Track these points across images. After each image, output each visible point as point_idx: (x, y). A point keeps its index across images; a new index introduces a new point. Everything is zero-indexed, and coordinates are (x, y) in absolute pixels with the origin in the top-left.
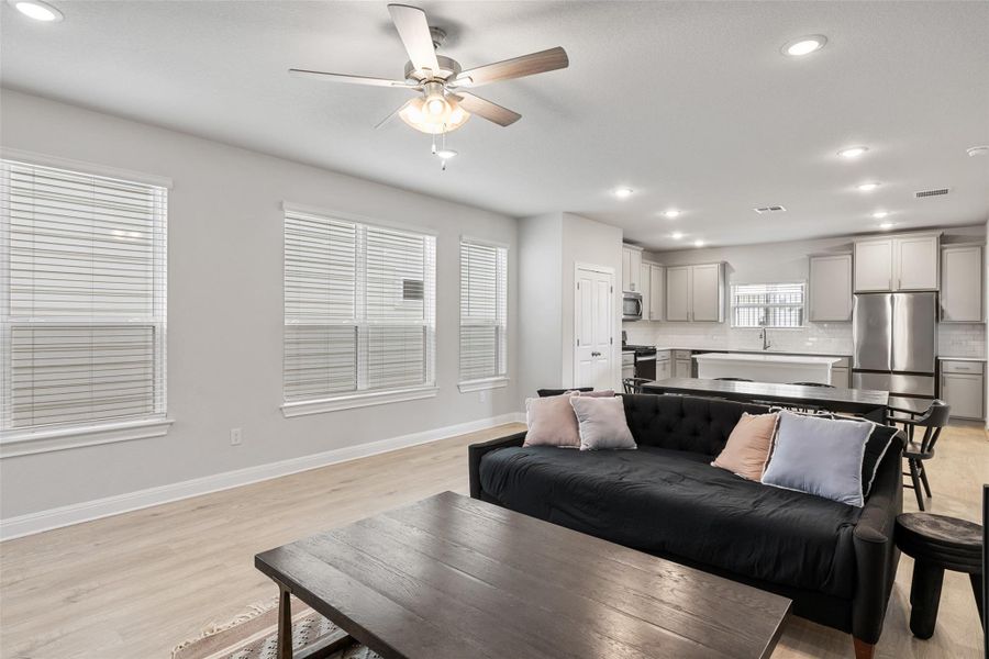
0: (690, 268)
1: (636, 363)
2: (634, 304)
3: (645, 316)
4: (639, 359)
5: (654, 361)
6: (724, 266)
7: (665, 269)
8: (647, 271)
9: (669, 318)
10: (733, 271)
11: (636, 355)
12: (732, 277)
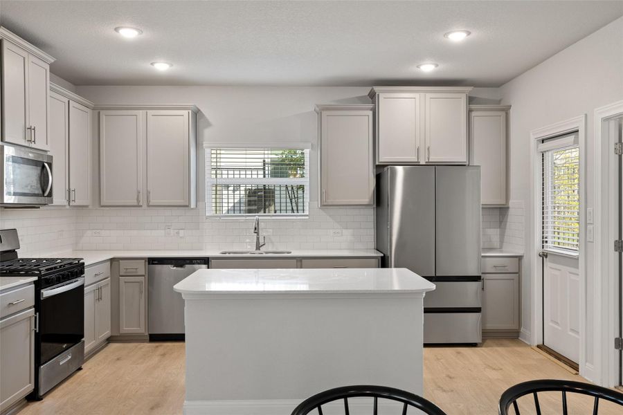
0: (141, 113)
1: (39, 304)
2: (34, 172)
3: (59, 198)
4: (47, 293)
5: (80, 289)
6: (197, 115)
7: (97, 112)
8: (62, 108)
9: (104, 201)
10: (209, 125)
11: (39, 286)
12: (207, 133)
